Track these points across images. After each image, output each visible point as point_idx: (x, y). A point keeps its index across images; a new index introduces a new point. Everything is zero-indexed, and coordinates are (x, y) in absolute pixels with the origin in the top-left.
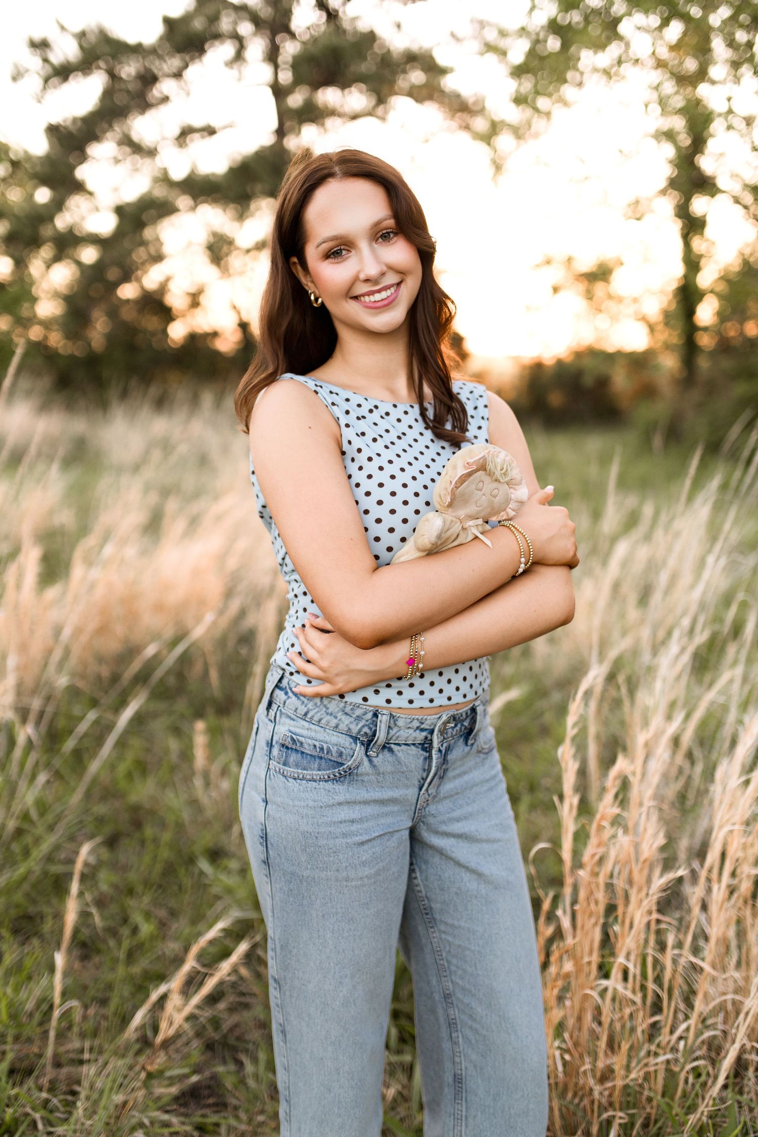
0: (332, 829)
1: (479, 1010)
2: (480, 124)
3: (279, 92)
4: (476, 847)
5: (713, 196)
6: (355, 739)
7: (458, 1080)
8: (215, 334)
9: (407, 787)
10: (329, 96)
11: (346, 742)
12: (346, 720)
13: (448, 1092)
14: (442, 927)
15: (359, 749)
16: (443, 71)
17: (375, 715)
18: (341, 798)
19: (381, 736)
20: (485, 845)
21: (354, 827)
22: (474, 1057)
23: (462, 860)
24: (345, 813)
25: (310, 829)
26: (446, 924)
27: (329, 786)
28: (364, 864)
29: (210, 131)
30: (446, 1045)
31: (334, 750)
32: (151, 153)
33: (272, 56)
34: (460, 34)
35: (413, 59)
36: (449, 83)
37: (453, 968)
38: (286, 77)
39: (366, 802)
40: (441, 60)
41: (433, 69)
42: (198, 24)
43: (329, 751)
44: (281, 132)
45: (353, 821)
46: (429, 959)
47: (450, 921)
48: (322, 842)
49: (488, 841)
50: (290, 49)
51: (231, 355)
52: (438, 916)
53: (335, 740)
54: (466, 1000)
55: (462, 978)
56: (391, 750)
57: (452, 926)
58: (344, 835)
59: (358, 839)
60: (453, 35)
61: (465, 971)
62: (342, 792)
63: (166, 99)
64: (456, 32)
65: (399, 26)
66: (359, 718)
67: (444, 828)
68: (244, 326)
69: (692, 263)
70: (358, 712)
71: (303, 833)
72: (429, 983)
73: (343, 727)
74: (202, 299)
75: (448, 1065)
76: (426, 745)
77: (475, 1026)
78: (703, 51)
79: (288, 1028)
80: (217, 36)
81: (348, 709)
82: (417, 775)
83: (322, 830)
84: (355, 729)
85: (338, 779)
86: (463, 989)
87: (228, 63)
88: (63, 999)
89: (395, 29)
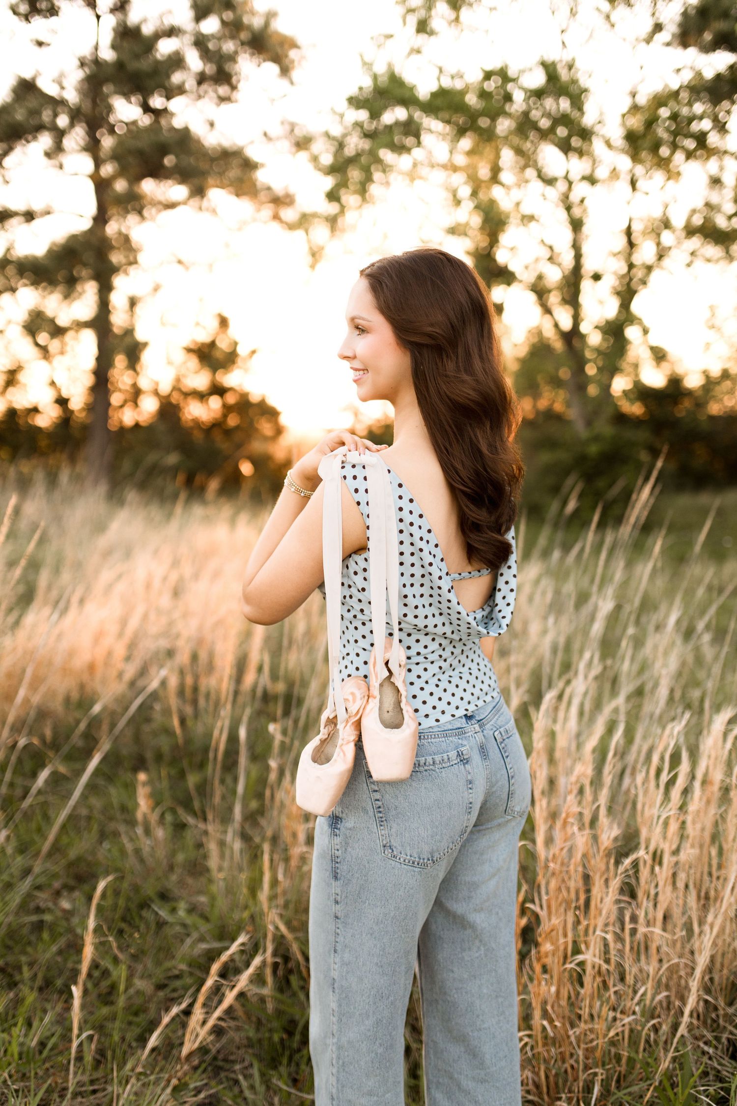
2: (289, 214)
3: (100, 183)
5: (509, 284)
8: (35, 410)
10: (148, 186)
16: (255, 166)
29: (29, 215)
33: (92, 147)
34: (271, 133)
36: (262, 177)
38: (108, 170)
40: (252, 153)
41: (249, 166)
42: (20, 115)
44: (101, 219)
50: (107, 142)
51: (51, 429)
60: (265, 134)
64: (269, 133)
65: (212, 125)
68: (62, 402)
74: (21, 377)
80: (40, 128)
87: (48, 155)
88: (81, 1030)
89: (208, 127)
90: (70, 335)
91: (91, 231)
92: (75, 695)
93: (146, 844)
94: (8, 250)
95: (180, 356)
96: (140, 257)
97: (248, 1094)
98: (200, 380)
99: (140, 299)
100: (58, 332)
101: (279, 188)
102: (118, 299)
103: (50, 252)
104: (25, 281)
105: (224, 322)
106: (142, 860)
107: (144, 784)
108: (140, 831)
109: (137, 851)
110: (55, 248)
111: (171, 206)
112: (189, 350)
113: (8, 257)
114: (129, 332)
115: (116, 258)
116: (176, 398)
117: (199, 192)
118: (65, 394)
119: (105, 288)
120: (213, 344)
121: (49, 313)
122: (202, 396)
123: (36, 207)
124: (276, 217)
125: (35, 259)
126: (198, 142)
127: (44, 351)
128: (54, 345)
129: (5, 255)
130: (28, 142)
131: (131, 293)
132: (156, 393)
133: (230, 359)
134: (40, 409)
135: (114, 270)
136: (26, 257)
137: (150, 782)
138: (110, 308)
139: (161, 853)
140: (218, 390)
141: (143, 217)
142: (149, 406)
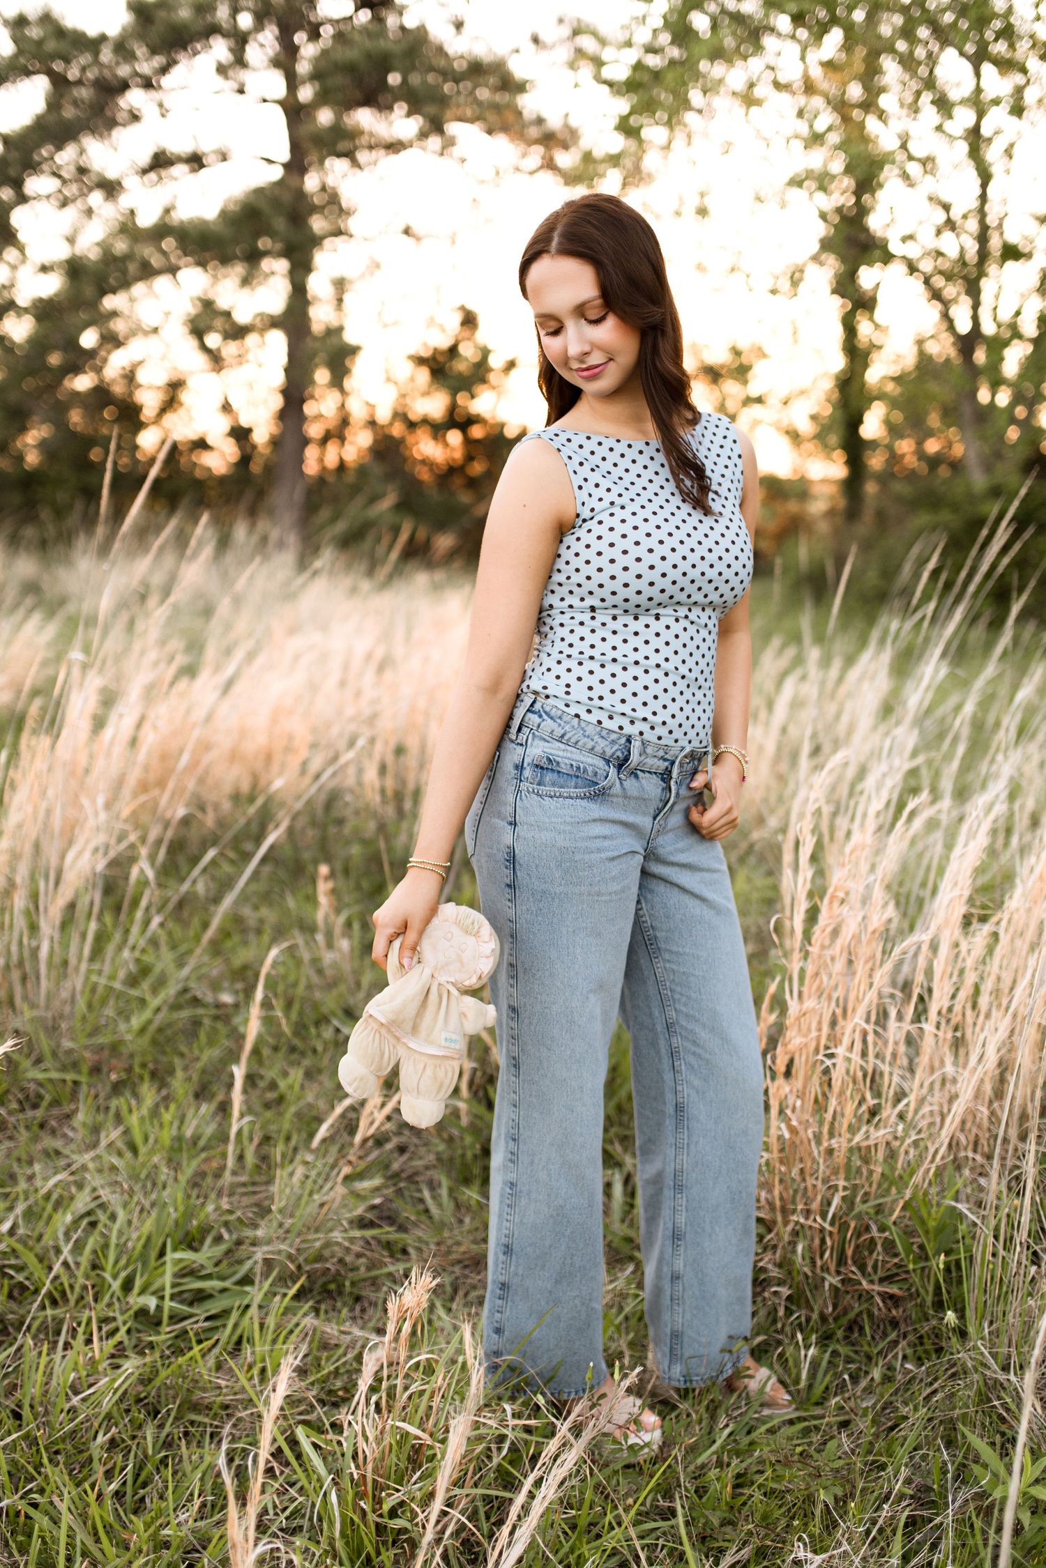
0: (588, 844)
1: (703, 1035)
2: (567, 159)
3: (295, 112)
4: (698, 876)
5: (884, 264)
6: (608, 762)
7: (679, 1108)
8: (201, 445)
9: (644, 814)
10: (364, 118)
11: (601, 763)
12: (602, 743)
13: (669, 1124)
14: (667, 956)
15: (613, 771)
16: (521, 87)
17: (629, 741)
18: (596, 815)
19: (635, 758)
20: (706, 875)
21: (607, 843)
22: (696, 1082)
23: (687, 886)
24: (599, 829)
25: (567, 844)
26: (671, 952)
27: (584, 803)
28: (613, 879)
29: (196, 161)
30: (668, 1076)
31: (590, 769)
32: (111, 188)
33: (286, 60)
34: (543, 37)
35: (477, 69)
36: (528, 104)
37: (677, 996)
38: (306, 94)
39: (614, 822)
40: (518, 69)
41: (510, 86)
42: (184, 14)
43: (585, 770)
44: (296, 166)
45: (605, 837)
46: (652, 990)
47: (675, 949)
48: (578, 857)
49: (709, 870)
50: (308, 51)
52: (662, 945)
53: (592, 762)
54: (690, 1027)
55: (685, 1005)
56: (637, 776)
57: (677, 953)
58: (599, 850)
59: (611, 854)
60: (535, 39)
61: (689, 998)
62: (596, 809)
63: (135, 117)
64: (540, 37)
65: (459, 25)
66: (613, 742)
67: (672, 858)
68: (240, 434)
69: (857, 354)
70: (614, 736)
71: (560, 850)
72: (651, 1015)
73: (598, 749)
74: (185, 396)
75: (669, 1096)
76: (666, 776)
77: (699, 1051)
78: (870, 74)
79: (523, 1058)
80: (214, 30)
81: (604, 733)
82: (656, 804)
83: (579, 845)
84: (609, 752)
85: (594, 797)
86: (687, 1016)
87: (222, 70)
88: (242, 1116)
89: (452, 29)
90: (252, 339)
91: (280, 183)
92: (245, 787)
93: (328, 957)
94: (167, 211)
95: (405, 370)
96: (352, 224)
97: (434, 1210)
98: (434, 405)
99: (351, 282)
100: (237, 332)
101: (554, 122)
102: (318, 284)
103: (224, 214)
104: (189, 259)
105: (469, 321)
106: (320, 972)
107: (327, 879)
108: (320, 937)
109: (316, 961)
110: (232, 207)
111: (394, 147)
112: (420, 361)
113: (167, 220)
114: (334, 332)
115: (318, 224)
116: (397, 430)
117: (435, 126)
118: (244, 422)
119: (301, 267)
120: (453, 351)
121: (222, 303)
122: (438, 429)
123: (206, 146)
124: (550, 165)
125: (204, 222)
126: (440, 50)
127: (216, 359)
128: (230, 350)
129: (162, 218)
130: (195, 53)
131: (337, 274)
132: (372, 423)
133: (479, 374)
134: (210, 441)
135: (315, 241)
136: (191, 222)
137: (332, 875)
138: (309, 296)
139: (347, 967)
140: (459, 420)
141: (355, 163)
142: (360, 442)
